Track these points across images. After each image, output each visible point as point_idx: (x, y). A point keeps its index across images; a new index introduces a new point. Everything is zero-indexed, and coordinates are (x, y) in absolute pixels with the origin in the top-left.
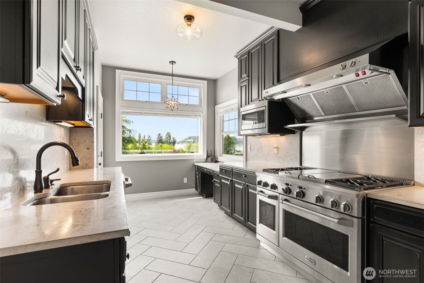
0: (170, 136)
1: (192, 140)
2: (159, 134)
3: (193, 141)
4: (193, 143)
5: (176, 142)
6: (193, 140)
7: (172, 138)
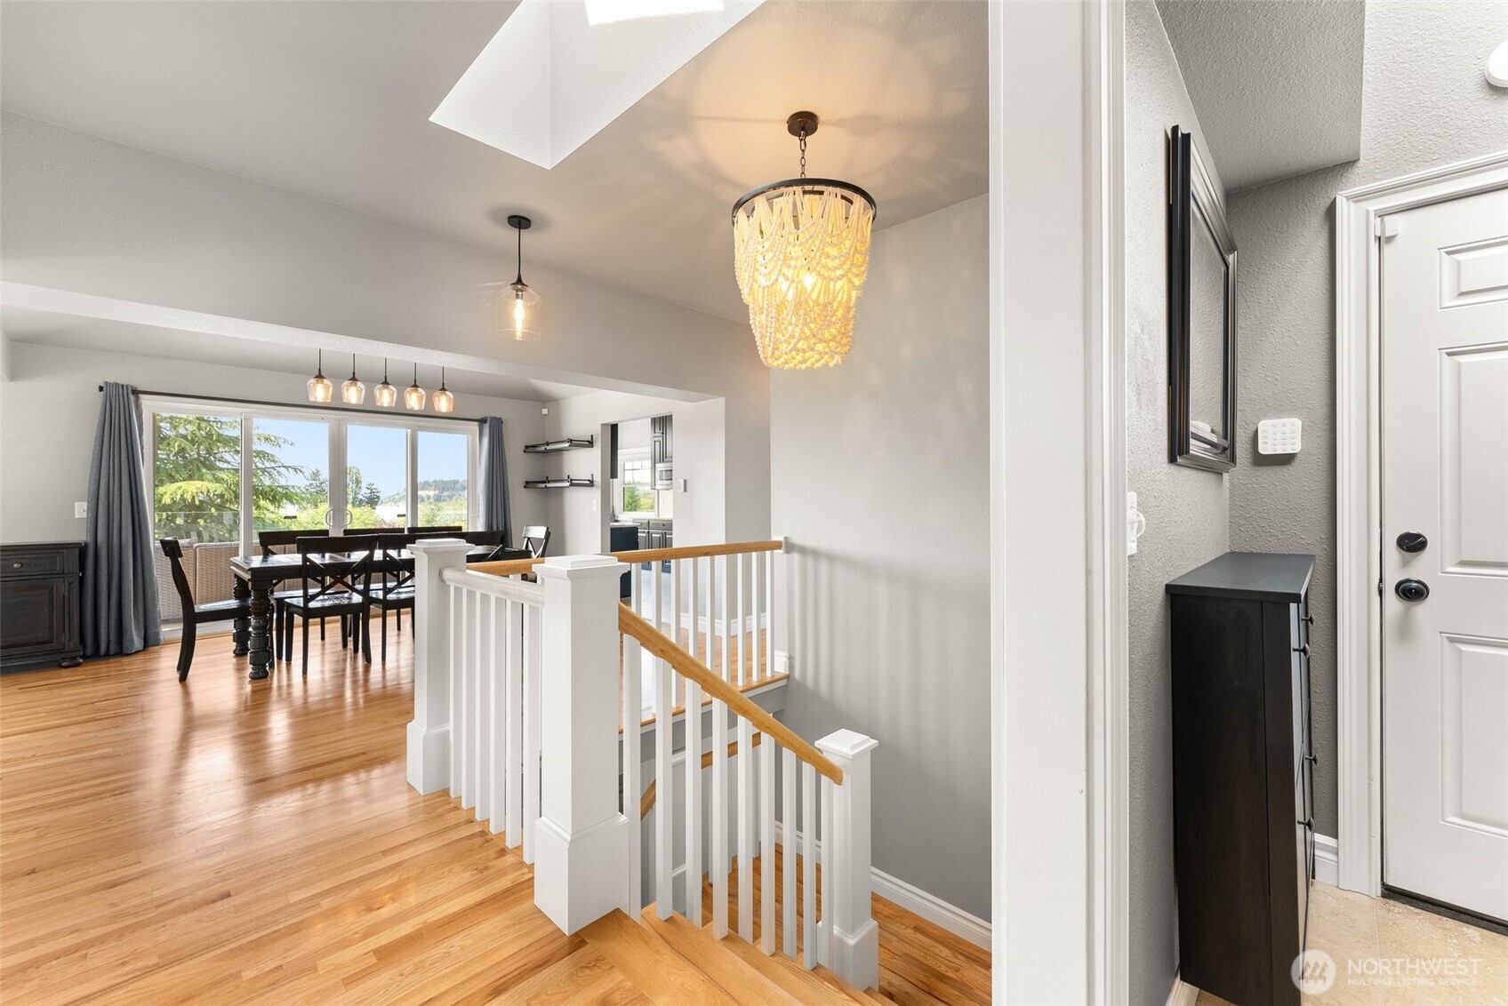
0: (357, 479)
1: (432, 493)
2: (315, 471)
3: (435, 495)
4: (435, 500)
5: (378, 497)
6: (437, 492)
7: (364, 485)
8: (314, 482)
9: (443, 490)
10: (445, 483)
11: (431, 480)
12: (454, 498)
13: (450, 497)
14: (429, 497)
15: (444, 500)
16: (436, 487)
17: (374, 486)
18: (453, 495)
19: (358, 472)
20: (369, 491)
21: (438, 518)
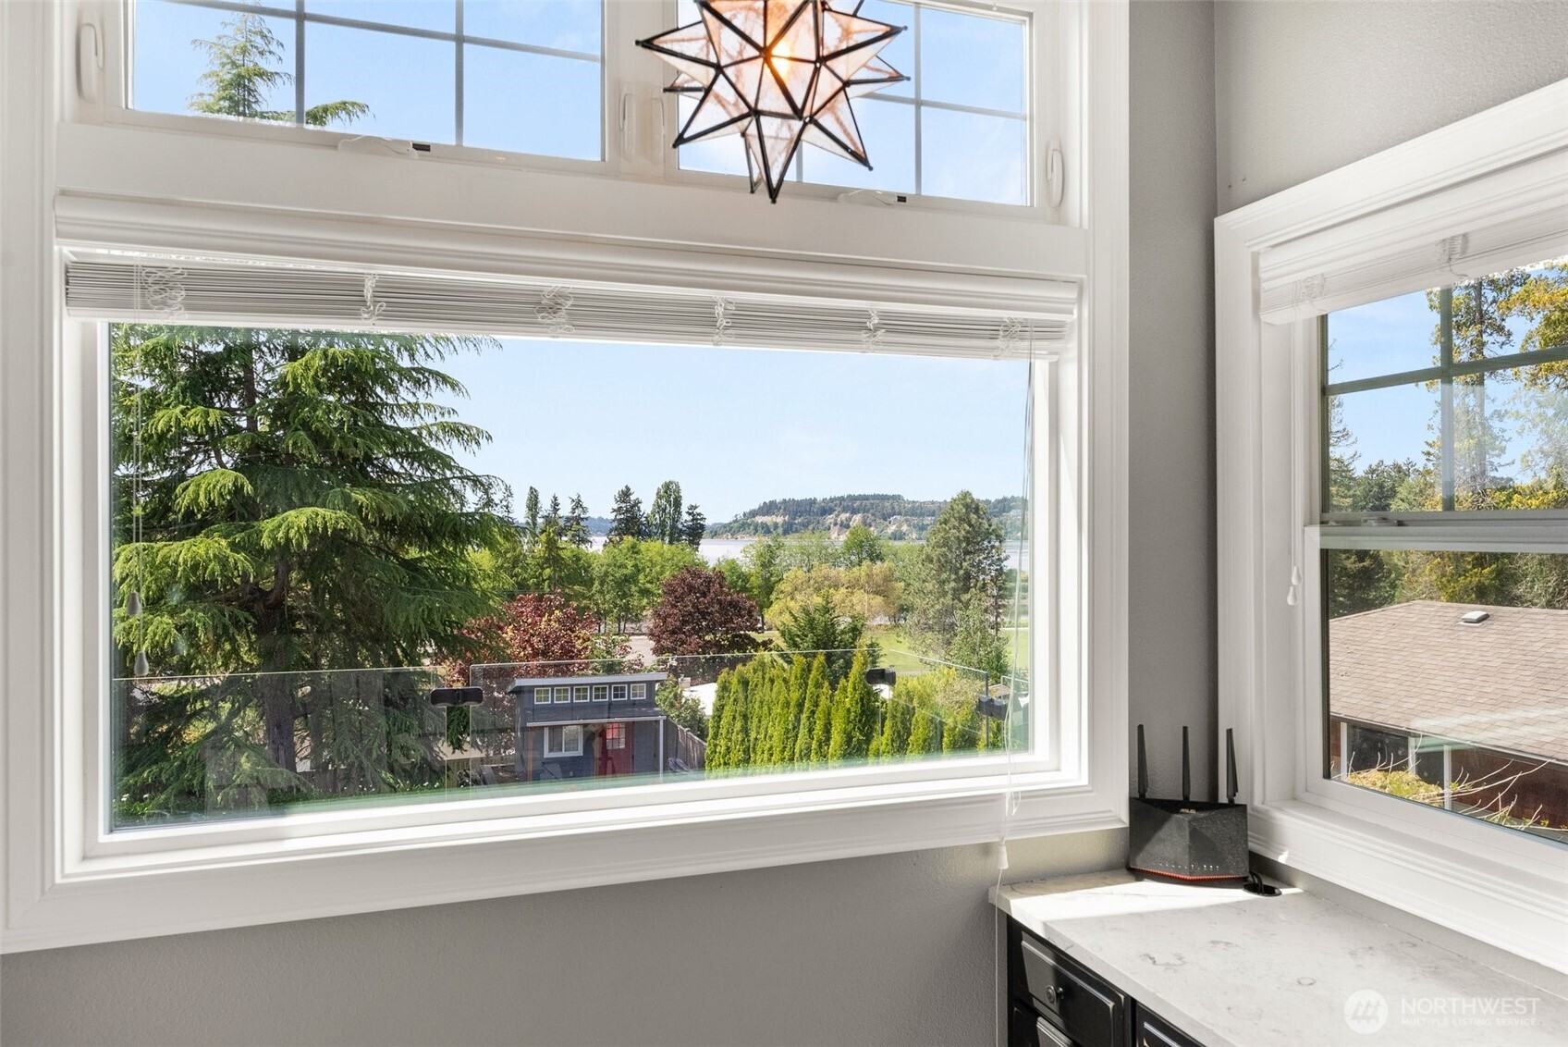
0: (675, 498)
1: (780, 520)
2: (625, 491)
3: (785, 523)
4: (786, 532)
5: (703, 527)
6: (787, 518)
7: (684, 509)
8: (623, 505)
9: (795, 514)
10: (798, 504)
11: (779, 499)
12: (811, 527)
13: (805, 526)
14: (776, 526)
15: (797, 531)
16: (785, 513)
17: (697, 511)
18: (809, 523)
19: (677, 486)
20: (691, 517)
21: (778, 561)
